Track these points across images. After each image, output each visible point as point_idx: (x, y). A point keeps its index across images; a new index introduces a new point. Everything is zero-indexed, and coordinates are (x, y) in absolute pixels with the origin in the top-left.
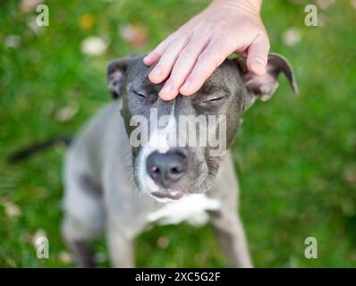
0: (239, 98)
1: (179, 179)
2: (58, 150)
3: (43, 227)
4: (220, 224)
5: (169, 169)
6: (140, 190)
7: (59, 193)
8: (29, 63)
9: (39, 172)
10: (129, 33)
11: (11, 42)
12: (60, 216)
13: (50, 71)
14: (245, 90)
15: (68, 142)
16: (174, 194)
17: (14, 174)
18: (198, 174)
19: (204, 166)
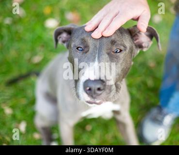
0: (131, 51)
1: (101, 94)
2: (33, 79)
3: (25, 120)
4: (119, 118)
5: (96, 89)
6: (80, 100)
7: (33, 102)
8: (17, 32)
9: (23, 90)
10: (70, 16)
11: (8, 21)
12: (33, 114)
13: (28, 36)
14: (134, 47)
15: (38, 74)
16: (98, 102)
17: (9, 92)
18: (110, 91)
19: (114, 87)
